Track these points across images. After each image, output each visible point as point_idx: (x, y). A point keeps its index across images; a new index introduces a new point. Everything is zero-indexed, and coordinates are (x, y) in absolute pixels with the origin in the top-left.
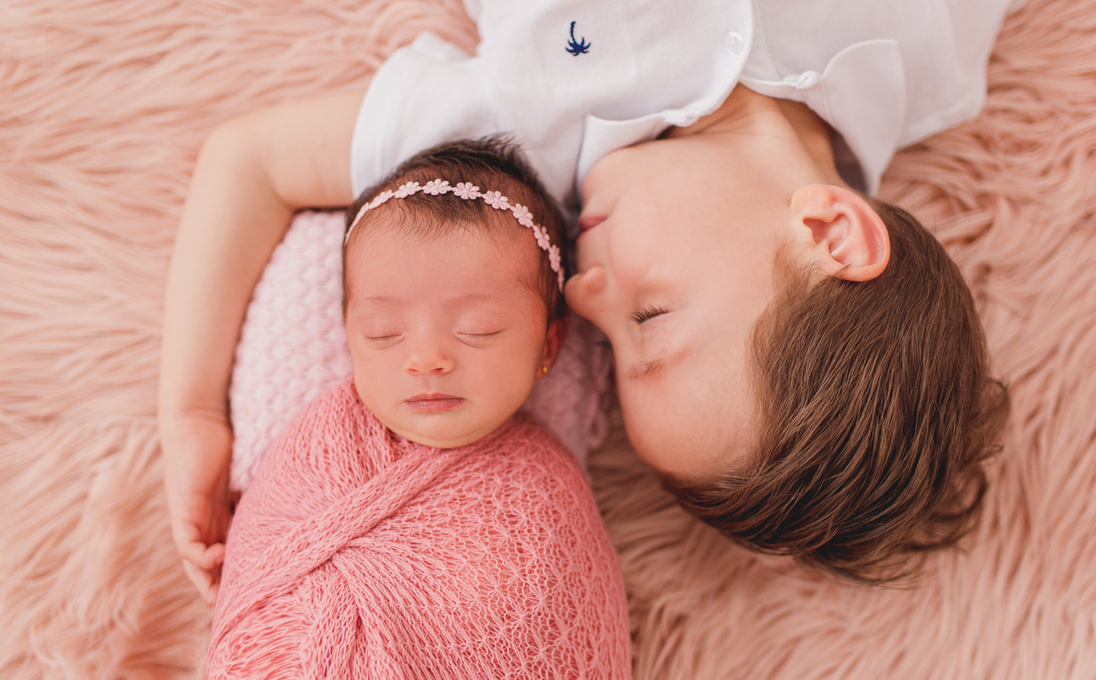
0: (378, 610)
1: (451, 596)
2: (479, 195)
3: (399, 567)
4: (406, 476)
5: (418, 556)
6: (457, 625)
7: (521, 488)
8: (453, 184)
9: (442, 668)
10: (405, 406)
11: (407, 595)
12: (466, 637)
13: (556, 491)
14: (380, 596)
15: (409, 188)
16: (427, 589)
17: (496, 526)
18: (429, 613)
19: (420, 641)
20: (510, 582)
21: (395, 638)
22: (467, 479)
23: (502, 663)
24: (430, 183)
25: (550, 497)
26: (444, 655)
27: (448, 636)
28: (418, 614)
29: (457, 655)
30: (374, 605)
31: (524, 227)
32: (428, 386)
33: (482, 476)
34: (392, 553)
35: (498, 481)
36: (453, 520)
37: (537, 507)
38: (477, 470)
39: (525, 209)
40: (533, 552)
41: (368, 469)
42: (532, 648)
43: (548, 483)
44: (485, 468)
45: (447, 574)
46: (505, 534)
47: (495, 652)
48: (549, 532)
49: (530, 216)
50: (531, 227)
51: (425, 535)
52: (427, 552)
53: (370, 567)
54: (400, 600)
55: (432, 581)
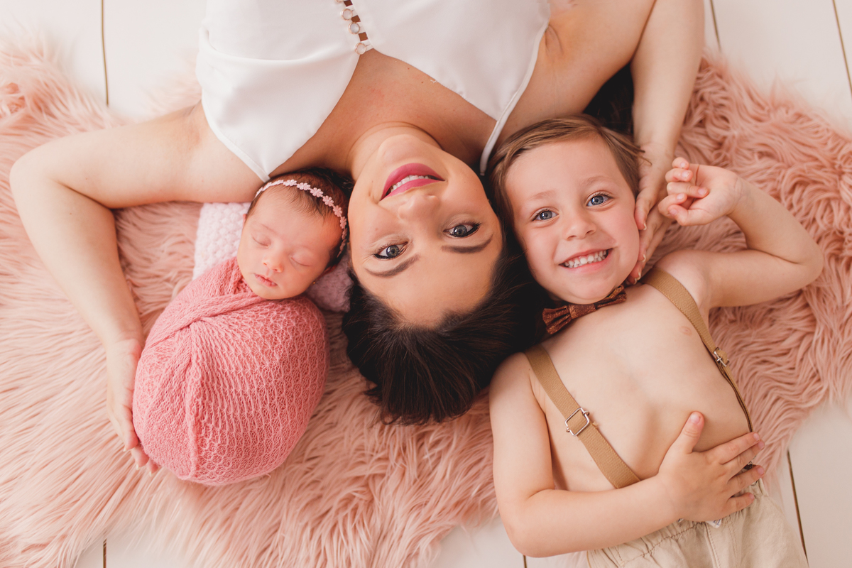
0: (201, 347)
1: (239, 349)
2: (322, 196)
3: (219, 333)
4: (233, 301)
5: (230, 331)
6: (238, 362)
7: (284, 318)
8: (312, 187)
9: (225, 379)
10: (254, 275)
11: (218, 344)
12: (241, 367)
13: (300, 323)
14: (204, 341)
15: (291, 182)
16: (229, 344)
17: (268, 328)
18: (227, 354)
19: (218, 364)
20: (266, 350)
21: (203, 358)
22: (261, 310)
23: (255, 382)
24: (302, 184)
25: (297, 325)
26: (228, 374)
27: (233, 366)
28: (220, 353)
29: (235, 375)
30: (199, 344)
31: (336, 216)
32: (267, 274)
33: (269, 310)
34: (219, 327)
35: (275, 313)
36: (251, 322)
37: (288, 327)
38: (267, 308)
39: (340, 208)
40: (280, 341)
41: (222, 292)
42: (270, 379)
43: (298, 319)
44: (271, 308)
45: (240, 340)
46: (271, 332)
47: (253, 378)
48: (291, 338)
49: (341, 212)
50: (339, 218)
51: (237, 323)
52: (235, 330)
53: (205, 330)
54: (214, 346)
55: (232, 341)
